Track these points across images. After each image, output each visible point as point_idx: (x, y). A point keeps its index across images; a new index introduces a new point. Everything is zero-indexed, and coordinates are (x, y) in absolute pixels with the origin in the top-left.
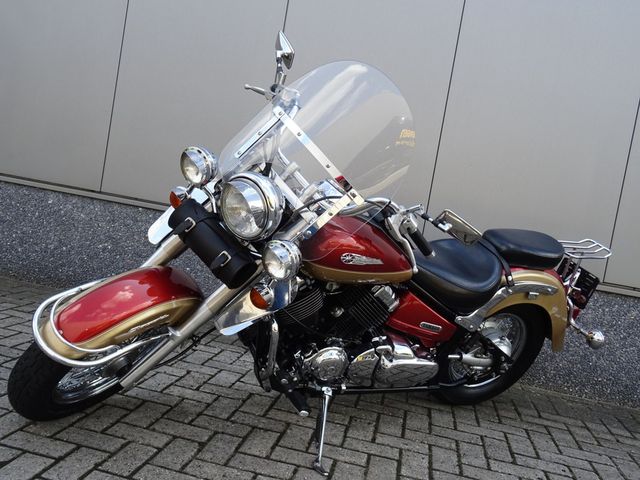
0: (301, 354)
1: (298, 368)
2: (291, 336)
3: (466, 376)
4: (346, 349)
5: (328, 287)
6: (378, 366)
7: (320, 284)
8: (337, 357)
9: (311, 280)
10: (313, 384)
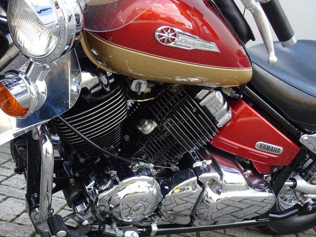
0: (95, 186)
1: (92, 205)
2: (82, 160)
3: (297, 206)
4: (158, 177)
5: (133, 87)
6: (201, 199)
7: (122, 81)
8: (146, 190)
9: (109, 78)
10: (112, 228)
